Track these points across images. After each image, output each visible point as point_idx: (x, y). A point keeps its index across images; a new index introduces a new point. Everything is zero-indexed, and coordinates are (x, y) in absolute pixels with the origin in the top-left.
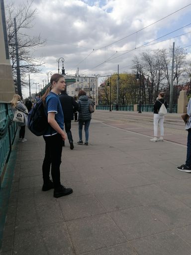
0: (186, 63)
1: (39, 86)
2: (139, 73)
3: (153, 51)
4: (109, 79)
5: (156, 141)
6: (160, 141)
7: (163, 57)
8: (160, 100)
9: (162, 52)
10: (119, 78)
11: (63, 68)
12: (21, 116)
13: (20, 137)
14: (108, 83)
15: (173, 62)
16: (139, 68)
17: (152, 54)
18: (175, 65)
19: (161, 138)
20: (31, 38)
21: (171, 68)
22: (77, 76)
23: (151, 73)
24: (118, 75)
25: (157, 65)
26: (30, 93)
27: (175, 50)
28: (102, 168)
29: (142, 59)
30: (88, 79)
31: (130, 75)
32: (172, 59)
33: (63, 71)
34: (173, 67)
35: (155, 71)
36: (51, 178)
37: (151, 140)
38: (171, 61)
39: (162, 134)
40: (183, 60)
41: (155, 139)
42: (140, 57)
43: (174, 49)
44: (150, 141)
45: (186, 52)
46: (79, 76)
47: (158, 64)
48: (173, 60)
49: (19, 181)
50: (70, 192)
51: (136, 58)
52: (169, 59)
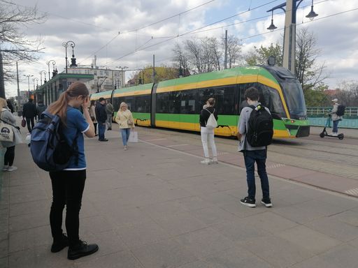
0: (242, 58)
1: (34, 80)
2: (182, 67)
3: (200, 38)
4: (142, 74)
5: (209, 164)
6: (213, 163)
7: (214, 47)
8: (209, 108)
9: (212, 41)
10: (155, 74)
11: (73, 56)
12: (9, 132)
13: (6, 164)
14: (140, 80)
15: (226, 54)
16: (182, 60)
17: (198, 42)
18: (228, 59)
19: (216, 160)
20: (22, 9)
21: (223, 63)
22: (94, 67)
23: (198, 67)
24: (154, 68)
25: (205, 57)
26: (18, 90)
27: (228, 40)
28: (138, 207)
29: (186, 48)
30: (110, 73)
31: (170, 68)
32: (224, 50)
33: (74, 61)
34: (226, 62)
35: (203, 65)
36: (65, 231)
37: (203, 162)
38: (224, 54)
39: (215, 154)
40: (237, 53)
41: (207, 161)
42: (183, 46)
43: (226, 39)
44: (201, 164)
45: (241, 42)
46: (97, 68)
47: (207, 57)
48: (226, 52)
49: (8, 239)
50: (94, 249)
51: (178, 46)
52: (221, 50)
